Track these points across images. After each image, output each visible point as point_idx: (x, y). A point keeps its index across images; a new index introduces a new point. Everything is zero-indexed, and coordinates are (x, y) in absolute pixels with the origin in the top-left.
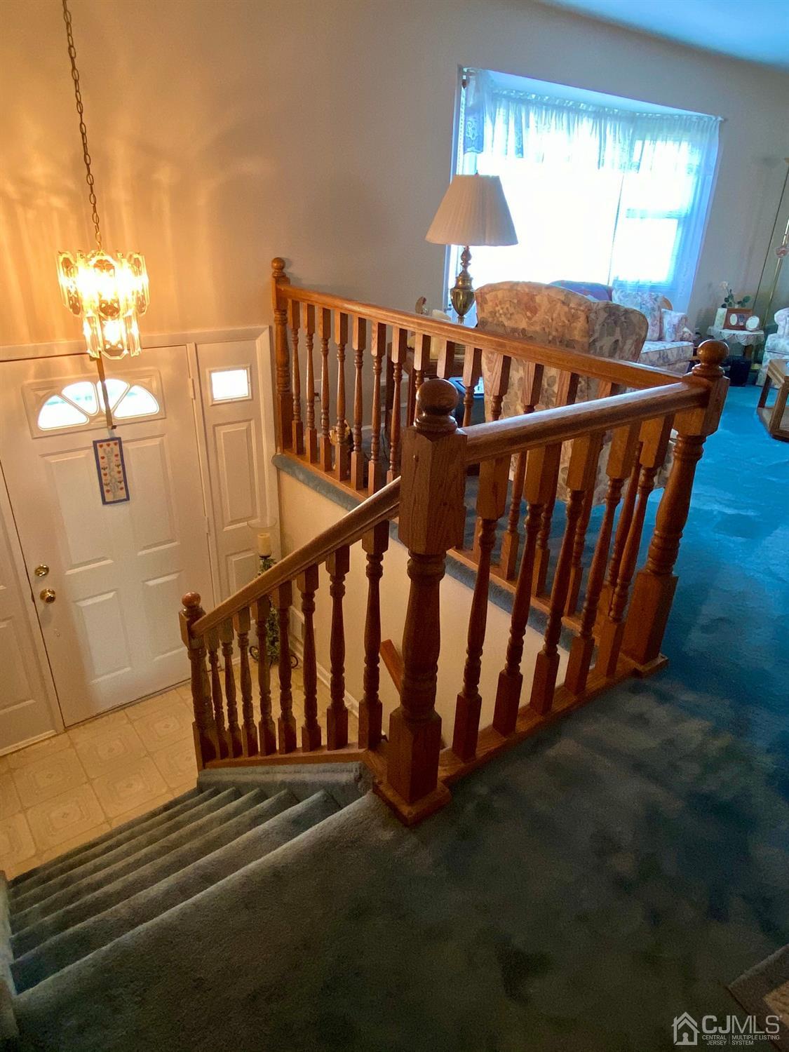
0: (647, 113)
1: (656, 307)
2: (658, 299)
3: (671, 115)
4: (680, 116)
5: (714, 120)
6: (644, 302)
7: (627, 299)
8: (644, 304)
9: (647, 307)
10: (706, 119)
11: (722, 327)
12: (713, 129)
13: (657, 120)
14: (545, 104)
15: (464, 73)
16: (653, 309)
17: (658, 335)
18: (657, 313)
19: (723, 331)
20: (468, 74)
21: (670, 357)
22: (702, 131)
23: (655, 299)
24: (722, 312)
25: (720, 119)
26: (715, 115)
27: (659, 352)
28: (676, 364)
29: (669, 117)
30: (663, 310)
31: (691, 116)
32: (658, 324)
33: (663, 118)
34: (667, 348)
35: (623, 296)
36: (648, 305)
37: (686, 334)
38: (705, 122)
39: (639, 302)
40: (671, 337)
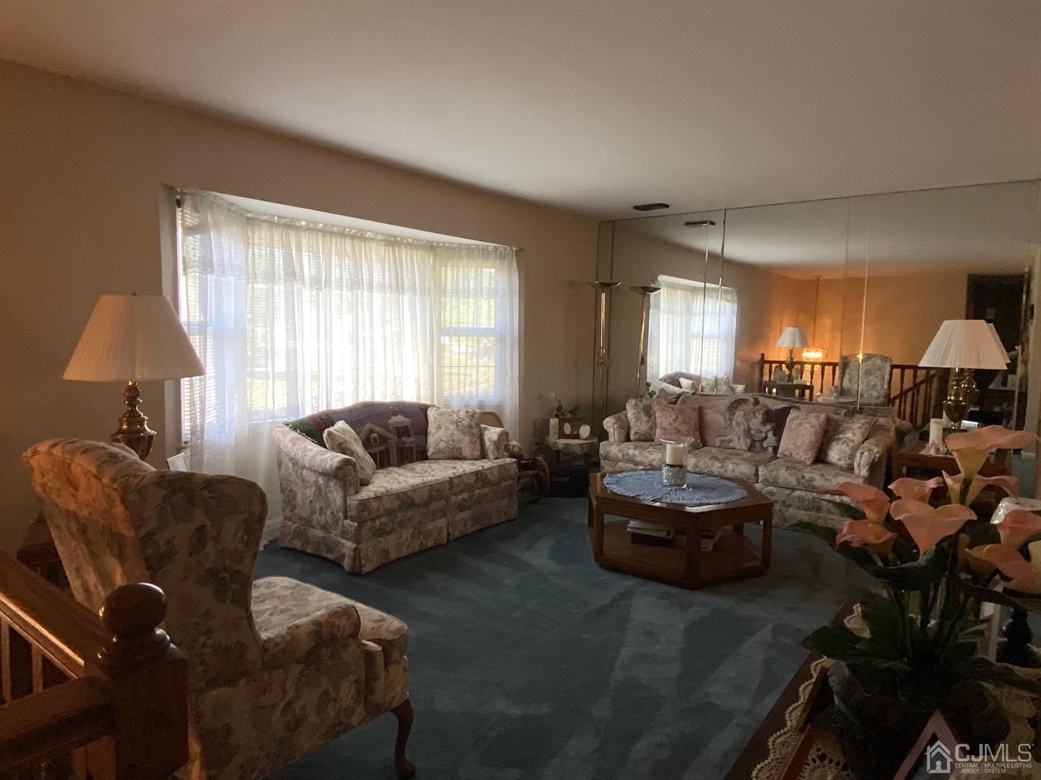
0: (444, 243)
1: (473, 424)
2: (475, 416)
3: (468, 245)
4: (477, 246)
5: (510, 250)
6: (460, 420)
7: (442, 417)
8: (460, 422)
9: (463, 424)
10: (501, 249)
11: (557, 437)
12: (510, 257)
13: (455, 249)
14: (320, 231)
15: (177, 193)
16: (470, 426)
17: (479, 453)
18: (475, 431)
19: (558, 441)
20: (183, 194)
21: (490, 477)
22: (501, 259)
23: (472, 416)
24: (554, 422)
25: (514, 249)
26: (509, 246)
27: (476, 473)
28: (500, 483)
29: (466, 247)
30: (483, 426)
31: (488, 246)
32: (478, 441)
33: (460, 248)
34: (486, 468)
35: (438, 415)
36: (464, 422)
37: (515, 448)
38: (501, 252)
39: (455, 419)
40: (493, 454)
